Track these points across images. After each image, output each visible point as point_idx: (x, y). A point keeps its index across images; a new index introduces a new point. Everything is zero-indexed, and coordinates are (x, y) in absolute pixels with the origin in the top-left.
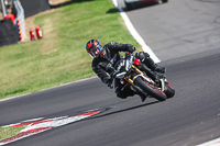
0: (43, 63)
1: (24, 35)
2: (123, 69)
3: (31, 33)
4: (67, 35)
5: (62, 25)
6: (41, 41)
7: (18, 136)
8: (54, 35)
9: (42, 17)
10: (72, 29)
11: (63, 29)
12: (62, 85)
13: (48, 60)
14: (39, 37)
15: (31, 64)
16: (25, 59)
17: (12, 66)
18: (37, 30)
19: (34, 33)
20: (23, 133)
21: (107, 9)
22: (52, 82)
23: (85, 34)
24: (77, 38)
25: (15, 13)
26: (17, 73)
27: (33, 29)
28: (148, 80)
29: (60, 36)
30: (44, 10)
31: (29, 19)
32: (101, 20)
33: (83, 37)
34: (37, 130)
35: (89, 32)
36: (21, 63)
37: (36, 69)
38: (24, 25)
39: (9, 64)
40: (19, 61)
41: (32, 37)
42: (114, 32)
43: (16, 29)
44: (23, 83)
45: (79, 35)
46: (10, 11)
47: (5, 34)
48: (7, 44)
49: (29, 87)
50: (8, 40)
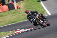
0: (21, 15)
1: (16, 8)
3: (17, 7)
4: (27, 7)
5: (25, 5)
6: (20, 9)
7: (14, 34)
8: (23, 7)
9: (20, 3)
10: (28, 6)
12: (25, 20)
13: (22, 14)
14: (19, 8)
15: (17, 15)
16: (16, 14)
17: (13, 16)
18: (19, 6)
19: (18, 7)
20: (15, 33)
21: (37, 1)
22: (23, 20)
23: (31, 7)
25: (13, 2)
26: (14, 17)
27: (18, 6)
28: (41, 21)
29: (25, 8)
30: (21, 1)
31: (17, 3)
32: (36, 3)
33: (31, 8)
35: (33, 7)
36: (15, 15)
37: (19, 16)
38: (16, 5)
39: (12, 15)
40: (14, 14)
41: (18, 8)
42: (39, 7)
43: (14, 6)
44: (15, 20)
45: (30, 7)
46: (12, 1)
47: (11, 7)
48: (11, 10)
49: (17, 21)
50: (11, 8)
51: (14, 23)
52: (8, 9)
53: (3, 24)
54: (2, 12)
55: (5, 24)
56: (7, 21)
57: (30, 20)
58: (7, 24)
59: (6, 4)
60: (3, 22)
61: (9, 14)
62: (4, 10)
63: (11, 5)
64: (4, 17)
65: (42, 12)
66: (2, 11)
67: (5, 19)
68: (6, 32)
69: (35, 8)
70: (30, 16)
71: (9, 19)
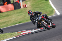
1: (22, 7)
2: (38, 20)
3: (24, 6)
4: (34, 6)
5: (33, 4)
6: (27, 8)
7: (20, 35)
8: (30, 6)
10: (35, 5)
11: (33, 5)
14: (26, 7)
15: (24, 15)
16: (22, 13)
17: (18, 15)
18: (25, 5)
19: (25, 6)
20: (22, 34)
23: (39, 6)
24: (37, 8)
26: (20, 17)
29: (32, 7)
31: (23, 2)
33: (38, 7)
34: (26, 33)
35: (40, 6)
36: (21, 14)
38: (22, 4)
40: (20, 14)
41: (24, 7)
42: (47, 6)
44: (22, 20)
47: (17, 6)
48: (17, 9)
49: (23, 21)
50: (17, 8)
51: (20, 24)
52: (13, 8)
53: (8, 25)
54: (7, 12)
55: (11, 25)
56: (12, 21)
57: (33, 21)
58: (12, 24)
59: (12, 3)
60: (8, 22)
61: (14, 13)
62: (9, 9)
63: (17, 4)
64: (9, 17)
65: (50, 11)
66: (7, 10)
67: (10, 19)
68: (12, 33)
69: (43, 7)
70: (33, 17)
71: (15, 19)
